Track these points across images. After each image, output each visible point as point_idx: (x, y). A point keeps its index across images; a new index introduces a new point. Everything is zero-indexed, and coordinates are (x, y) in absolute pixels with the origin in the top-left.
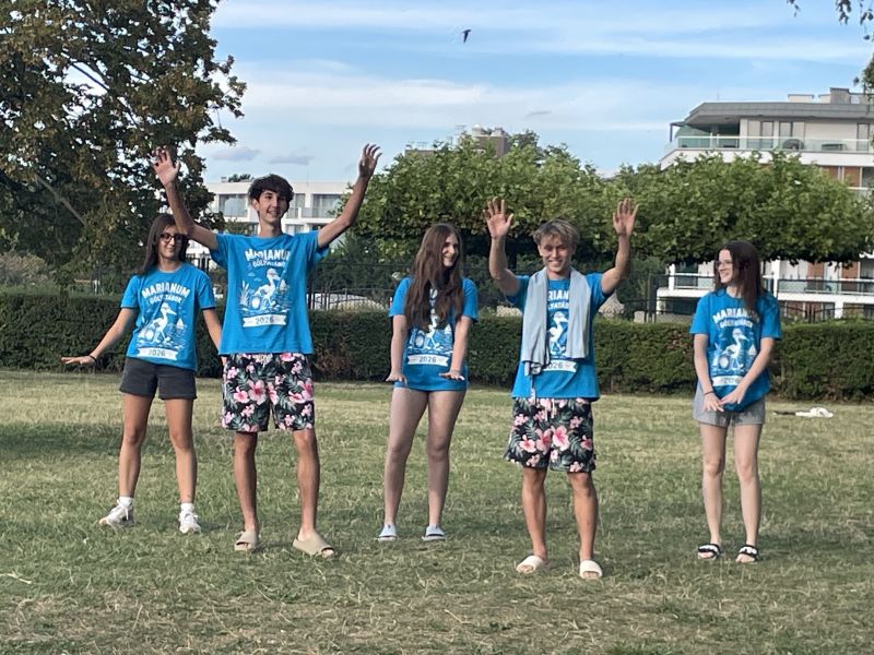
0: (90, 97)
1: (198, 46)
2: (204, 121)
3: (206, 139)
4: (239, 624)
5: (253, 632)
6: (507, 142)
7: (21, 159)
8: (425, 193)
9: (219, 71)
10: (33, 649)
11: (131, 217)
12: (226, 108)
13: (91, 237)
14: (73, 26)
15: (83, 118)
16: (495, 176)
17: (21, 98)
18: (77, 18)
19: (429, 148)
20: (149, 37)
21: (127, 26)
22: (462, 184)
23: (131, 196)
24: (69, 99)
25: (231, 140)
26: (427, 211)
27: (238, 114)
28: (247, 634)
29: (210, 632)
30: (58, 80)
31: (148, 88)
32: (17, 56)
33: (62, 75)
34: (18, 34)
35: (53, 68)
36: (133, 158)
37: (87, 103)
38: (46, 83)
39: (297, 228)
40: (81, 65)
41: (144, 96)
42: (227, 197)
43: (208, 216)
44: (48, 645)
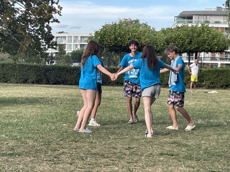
0: (21, 11)
2: (51, 17)
3: (52, 22)
4: (62, 148)
5: (66, 150)
6: (131, 22)
7: (3, 28)
8: (110, 36)
9: (55, 4)
10: (8, 155)
11: (32, 42)
12: (57, 14)
13: (22, 48)
15: (19, 17)
16: (128, 31)
17: (3, 11)
19: (111, 24)
22: (120, 33)
23: (32, 37)
24: (16, 12)
25: (59, 22)
26: (110, 40)
27: (60, 15)
28: (65, 150)
29: (55, 150)
30: (13, 6)
31: (37, 9)
33: (13, 5)
35: (11, 3)
36: (33, 27)
37: (20, 13)
38: (10, 8)
39: (76, 45)
40: (19, 3)
41: (36, 11)
42: (58, 37)
43: (53, 42)
44: (12, 154)
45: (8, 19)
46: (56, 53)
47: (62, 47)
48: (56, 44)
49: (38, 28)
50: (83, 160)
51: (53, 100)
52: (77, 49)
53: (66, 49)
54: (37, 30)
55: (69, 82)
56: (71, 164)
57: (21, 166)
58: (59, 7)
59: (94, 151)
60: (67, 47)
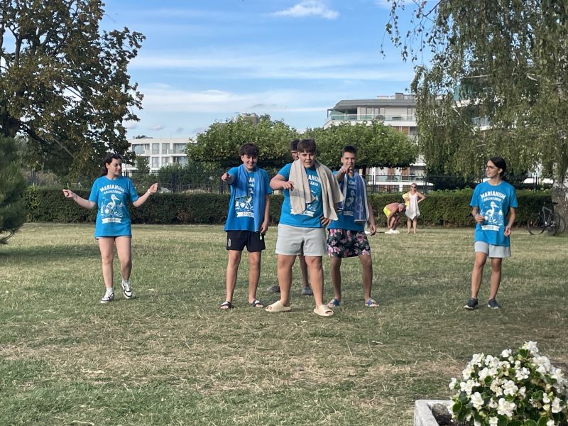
0: (75, 102)
1: (122, 79)
2: (126, 111)
3: (127, 119)
4: (150, 328)
5: (157, 331)
6: (257, 119)
7: (45, 130)
8: (223, 141)
9: (132, 90)
10: (60, 342)
11: (95, 154)
12: (135, 105)
13: (77, 163)
14: (66, 71)
15: (72, 111)
16: (253, 134)
17: (44, 103)
18: (68, 67)
19: (224, 122)
20: (100, 75)
21: (90, 70)
22: (239, 137)
23: (94, 145)
25: (138, 120)
26: (223, 149)
27: (140, 108)
28: (154, 332)
29: (138, 332)
30: (60, 94)
31: (100, 97)
32: (42, 84)
33: (62, 92)
34: (41, 75)
35: (58, 89)
36: (95, 128)
37: (73, 105)
38: (55, 96)
39: (167, 158)
40: (70, 88)
41: (99, 101)
42: (136, 145)
43: (129, 153)
44: (67, 340)
45: (53, 115)
46: (133, 172)
47: (143, 162)
48: (133, 156)
49: (103, 130)
50: (186, 347)
52: (167, 164)
53: (150, 165)
54: (102, 134)
55: (156, 220)
56: (166, 355)
57: (83, 360)
58: (138, 94)
59: (202, 333)
60: (151, 162)
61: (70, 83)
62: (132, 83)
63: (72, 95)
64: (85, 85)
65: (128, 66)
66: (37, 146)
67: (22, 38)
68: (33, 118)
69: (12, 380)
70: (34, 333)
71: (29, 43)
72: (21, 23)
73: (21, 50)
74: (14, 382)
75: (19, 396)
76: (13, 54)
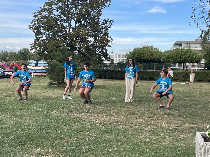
0: (92, 41)
1: (106, 34)
2: (107, 44)
3: (107, 47)
4: (113, 110)
6: (149, 47)
7: (83, 50)
8: (137, 54)
9: (109, 38)
10: (86, 112)
11: (98, 57)
12: (110, 43)
13: (92, 60)
14: (90, 32)
15: (91, 44)
16: (147, 52)
17: (83, 42)
19: (138, 48)
20: (100, 33)
21: (97, 32)
22: (143, 53)
23: (98, 55)
24: (89, 42)
25: (111, 47)
26: (138, 56)
27: (112, 43)
28: (115, 111)
29: (110, 111)
30: (88, 39)
31: (100, 40)
32: (82, 36)
33: (88, 38)
34: (82, 33)
35: (87, 38)
36: (98, 49)
37: (92, 42)
38: (86, 40)
39: (120, 59)
40: (91, 37)
41: (99, 41)
42: (110, 55)
43: (108, 57)
44: (89, 112)
45: (85, 45)
46: (109, 63)
47: (112, 60)
48: (109, 58)
50: (124, 116)
51: (108, 87)
52: (120, 61)
53: (114, 61)
54: (100, 51)
55: (116, 78)
56: (118, 118)
57: (93, 118)
58: (111, 39)
59: (129, 112)
60: (115, 60)
61: (91, 36)
62: (109, 36)
63: (91, 39)
64: (95, 36)
65: (108, 30)
66: (80, 55)
67: (77, 22)
68: (80, 46)
69: (72, 122)
70: (79, 110)
71: (79, 24)
72: (77, 17)
73: (77, 25)
74: (73, 123)
75: (74, 127)
76: (74, 27)
